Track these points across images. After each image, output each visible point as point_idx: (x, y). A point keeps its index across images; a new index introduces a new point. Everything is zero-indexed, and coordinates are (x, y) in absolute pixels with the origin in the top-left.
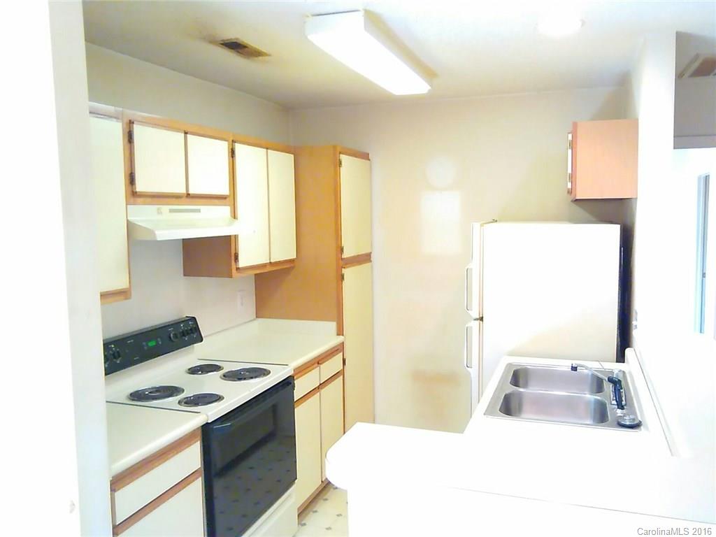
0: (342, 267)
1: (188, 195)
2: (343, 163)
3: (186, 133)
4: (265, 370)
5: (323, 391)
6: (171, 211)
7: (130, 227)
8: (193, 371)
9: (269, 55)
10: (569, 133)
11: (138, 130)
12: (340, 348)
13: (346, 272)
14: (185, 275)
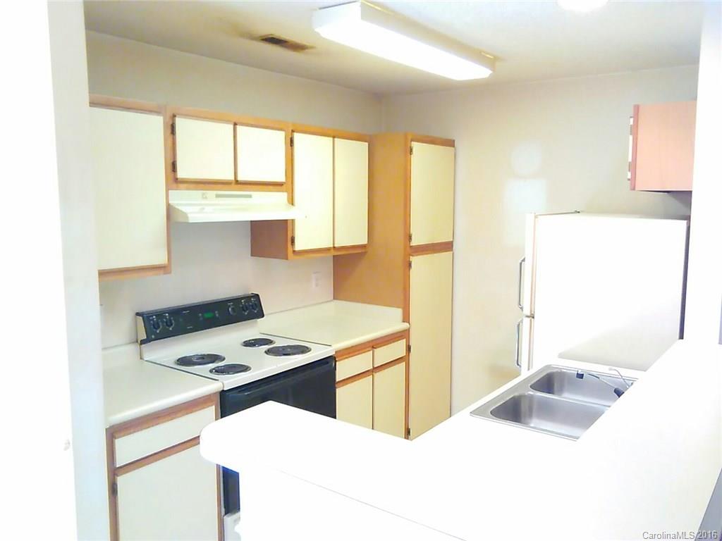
0: (410, 255)
1: (237, 182)
2: (414, 150)
3: (235, 124)
4: (307, 348)
5: (377, 375)
6: (218, 196)
7: (170, 210)
8: (248, 344)
9: (312, 47)
10: (631, 117)
11: (180, 122)
12: (404, 335)
13: (415, 260)
14: (252, 255)
